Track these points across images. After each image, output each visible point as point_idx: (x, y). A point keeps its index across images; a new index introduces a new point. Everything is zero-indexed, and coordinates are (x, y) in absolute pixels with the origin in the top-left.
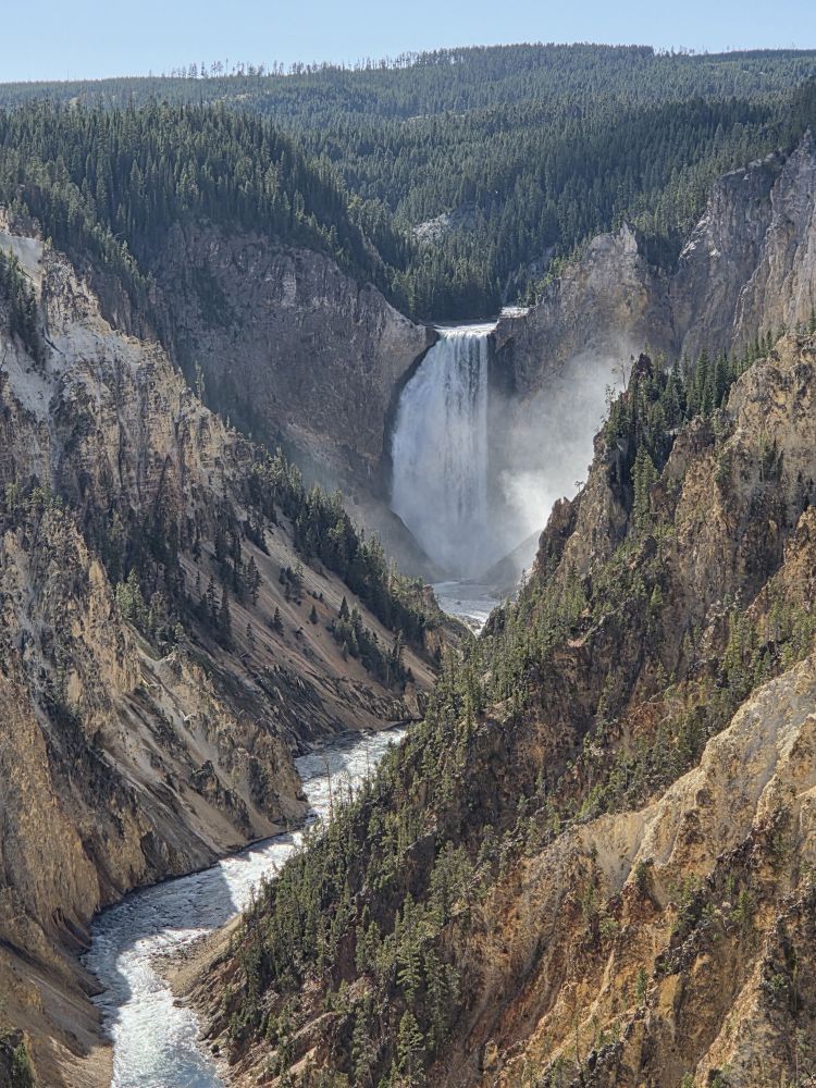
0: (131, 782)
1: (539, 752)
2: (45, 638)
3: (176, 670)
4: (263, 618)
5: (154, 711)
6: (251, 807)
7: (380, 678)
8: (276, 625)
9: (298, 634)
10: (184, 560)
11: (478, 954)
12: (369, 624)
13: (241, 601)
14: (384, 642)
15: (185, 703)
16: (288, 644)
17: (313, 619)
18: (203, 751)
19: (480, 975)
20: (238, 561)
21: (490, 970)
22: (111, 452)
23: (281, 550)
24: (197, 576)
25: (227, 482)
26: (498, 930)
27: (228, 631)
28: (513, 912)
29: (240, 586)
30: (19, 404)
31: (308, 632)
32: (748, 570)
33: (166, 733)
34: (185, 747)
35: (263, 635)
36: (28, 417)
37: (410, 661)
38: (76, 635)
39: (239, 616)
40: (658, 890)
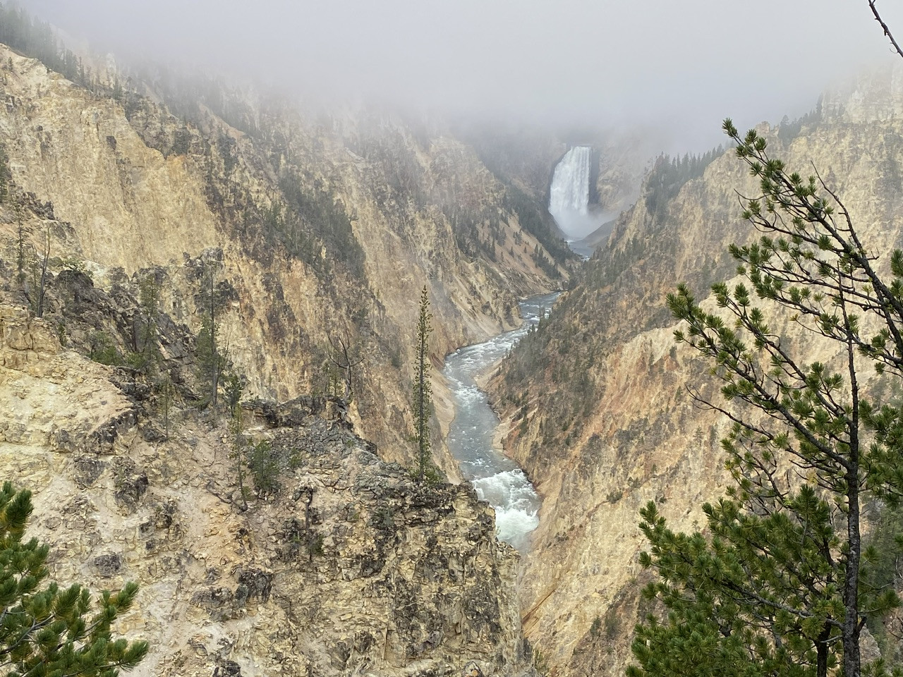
0: (459, 307)
1: (625, 303)
2: (431, 253)
3: (477, 268)
4: (507, 250)
5: (468, 282)
6: (503, 320)
7: (549, 275)
8: (511, 253)
9: (519, 257)
10: (478, 226)
11: (604, 379)
12: (546, 254)
13: (499, 243)
14: (551, 261)
15: (480, 280)
16: (515, 260)
17: (525, 251)
18: (487, 297)
19: (605, 386)
20: (498, 229)
21: (609, 384)
22: (453, 184)
23: (514, 226)
24: (484, 234)
25: (495, 199)
26: (612, 370)
27: (494, 254)
28: (618, 364)
29: (499, 238)
30: (419, 164)
31: (523, 256)
32: (712, 239)
33: (473, 291)
34: (479, 297)
35: (506, 256)
36: (422, 169)
37: (560, 269)
38: (442, 251)
39: (498, 249)
40: (679, 358)
